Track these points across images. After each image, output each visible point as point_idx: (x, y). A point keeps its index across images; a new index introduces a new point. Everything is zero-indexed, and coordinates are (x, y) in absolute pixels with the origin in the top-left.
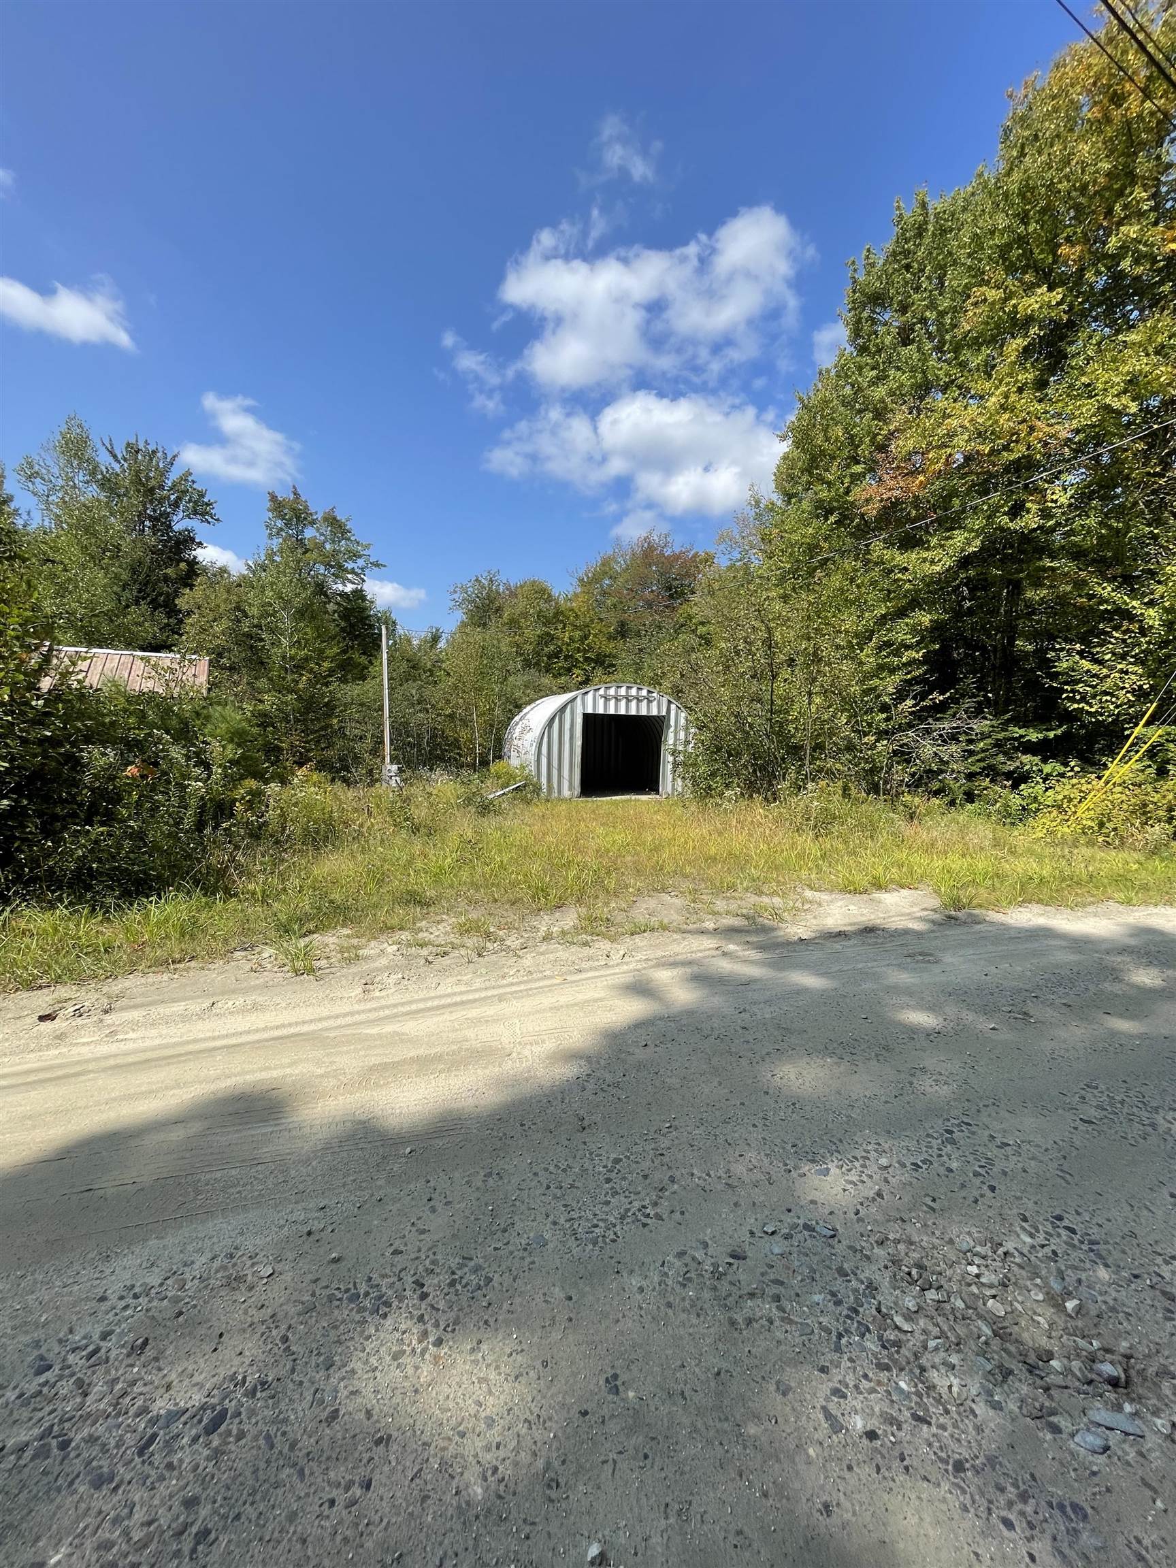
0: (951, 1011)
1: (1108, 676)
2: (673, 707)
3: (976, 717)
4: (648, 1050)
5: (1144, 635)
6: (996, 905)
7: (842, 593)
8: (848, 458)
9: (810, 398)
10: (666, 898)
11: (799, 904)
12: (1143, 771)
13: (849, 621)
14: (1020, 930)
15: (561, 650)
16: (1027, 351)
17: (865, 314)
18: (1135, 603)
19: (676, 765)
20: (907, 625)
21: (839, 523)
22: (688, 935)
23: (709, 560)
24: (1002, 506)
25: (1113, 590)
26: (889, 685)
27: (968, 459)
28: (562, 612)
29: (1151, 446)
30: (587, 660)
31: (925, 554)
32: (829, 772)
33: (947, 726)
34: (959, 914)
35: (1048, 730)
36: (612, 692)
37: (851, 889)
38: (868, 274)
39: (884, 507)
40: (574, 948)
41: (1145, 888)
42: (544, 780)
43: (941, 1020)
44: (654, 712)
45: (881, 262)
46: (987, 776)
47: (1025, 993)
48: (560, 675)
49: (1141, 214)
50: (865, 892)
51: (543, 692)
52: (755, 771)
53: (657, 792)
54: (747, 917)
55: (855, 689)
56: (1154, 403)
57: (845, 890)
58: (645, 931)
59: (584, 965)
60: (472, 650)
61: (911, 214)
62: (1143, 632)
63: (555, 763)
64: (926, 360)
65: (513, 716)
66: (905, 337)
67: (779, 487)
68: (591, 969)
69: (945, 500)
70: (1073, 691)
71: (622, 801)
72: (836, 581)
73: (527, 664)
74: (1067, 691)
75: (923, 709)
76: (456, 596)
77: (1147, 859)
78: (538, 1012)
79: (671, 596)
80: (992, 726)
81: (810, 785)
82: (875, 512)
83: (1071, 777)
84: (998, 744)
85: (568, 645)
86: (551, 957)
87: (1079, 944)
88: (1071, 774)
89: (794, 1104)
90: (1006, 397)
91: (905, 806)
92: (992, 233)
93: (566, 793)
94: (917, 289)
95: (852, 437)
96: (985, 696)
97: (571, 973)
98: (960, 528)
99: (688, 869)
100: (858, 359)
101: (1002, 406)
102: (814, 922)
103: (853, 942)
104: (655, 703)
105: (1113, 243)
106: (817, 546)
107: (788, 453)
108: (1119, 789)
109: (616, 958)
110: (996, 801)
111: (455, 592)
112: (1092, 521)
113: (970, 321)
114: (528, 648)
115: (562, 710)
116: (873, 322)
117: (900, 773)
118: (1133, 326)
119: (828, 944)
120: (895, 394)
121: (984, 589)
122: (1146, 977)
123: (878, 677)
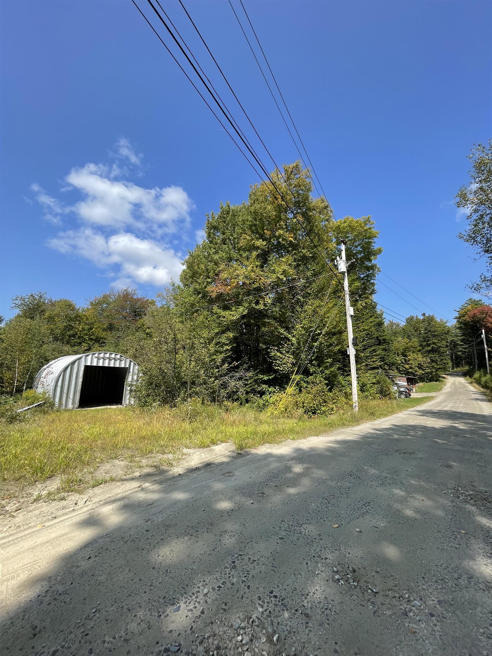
0: (237, 498)
1: (284, 358)
2: (132, 363)
3: (247, 372)
4: (91, 561)
5: (293, 346)
6: (254, 446)
7: (203, 323)
8: (206, 276)
9: (193, 253)
10: (117, 462)
11: (180, 456)
12: (295, 390)
13: (205, 334)
14: (262, 456)
15: (77, 334)
16: (258, 256)
17: (212, 231)
18: (290, 336)
19: (131, 391)
20: (225, 337)
21: (203, 297)
22: (125, 482)
23: (153, 303)
24: (253, 301)
25: (284, 331)
26: (219, 358)
27: (244, 284)
28: (79, 316)
29: (290, 290)
30: (91, 339)
31: (231, 313)
32: (197, 393)
33: (237, 375)
34: (242, 452)
35: (270, 376)
36: (102, 355)
37: (203, 446)
38: (213, 220)
39: (218, 295)
40: (54, 504)
41: (298, 433)
42: (57, 400)
43: (233, 503)
44: (123, 366)
45: (217, 218)
46: (252, 393)
47: (263, 484)
48: (75, 345)
49: (283, 228)
50: (208, 446)
51: (63, 354)
52: (167, 393)
53: (121, 404)
54: (155, 467)
55: (207, 359)
56: (290, 278)
57: (200, 447)
58: (101, 484)
59: (60, 513)
60: (21, 330)
61: (225, 207)
62: (292, 345)
63: (65, 391)
64: (230, 251)
65: (43, 365)
66: (224, 242)
67: (181, 280)
68: (63, 515)
69: (237, 295)
70: (276, 363)
71: (101, 410)
72: (201, 318)
73: (56, 339)
74: (274, 363)
75: (231, 367)
76: (17, 302)
77: (298, 422)
78: (19, 554)
79: (135, 315)
80: (253, 374)
81: (189, 399)
82: (214, 296)
83: (277, 393)
84: (256, 381)
85: (81, 331)
86: (37, 512)
87: (280, 458)
88: (277, 391)
89: (167, 571)
90: (253, 268)
91: (225, 406)
92: (248, 220)
93: (70, 406)
94: (227, 229)
95: (207, 269)
96: (251, 363)
97: (49, 520)
98: (241, 305)
99: (130, 445)
100: (209, 244)
101: (252, 270)
102: (186, 464)
103: (202, 471)
104: (123, 362)
105: (277, 234)
106: (194, 304)
107: (185, 270)
108: (290, 397)
109: (81, 503)
110: (255, 402)
111: (16, 300)
112: (277, 309)
113: (242, 243)
114: (58, 331)
115: (73, 363)
116: (214, 235)
117: (223, 393)
118: (283, 257)
119: (191, 475)
120: (221, 259)
121: (250, 327)
122: (298, 469)
123: (216, 355)
